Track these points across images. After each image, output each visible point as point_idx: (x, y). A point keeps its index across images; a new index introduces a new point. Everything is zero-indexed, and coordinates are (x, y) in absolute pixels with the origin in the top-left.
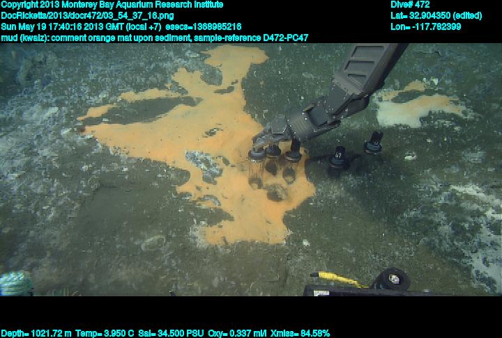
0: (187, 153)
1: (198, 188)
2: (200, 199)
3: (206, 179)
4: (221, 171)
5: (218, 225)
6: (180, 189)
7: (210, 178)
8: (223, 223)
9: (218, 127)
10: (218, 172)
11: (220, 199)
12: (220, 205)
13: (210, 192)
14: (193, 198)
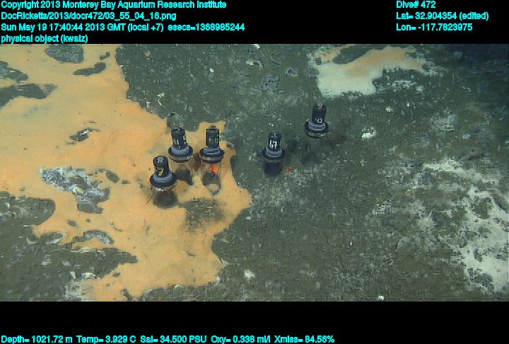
0: (44, 173)
1: (72, 223)
2: (77, 239)
3: (83, 208)
4: (107, 191)
5: (113, 272)
6: (40, 230)
7: (91, 206)
8: (121, 268)
9: (91, 126)
10: (102, 194)
11: (111, 232)
12: (112, 241)
13: (92, 226)
14: (65, 240)
